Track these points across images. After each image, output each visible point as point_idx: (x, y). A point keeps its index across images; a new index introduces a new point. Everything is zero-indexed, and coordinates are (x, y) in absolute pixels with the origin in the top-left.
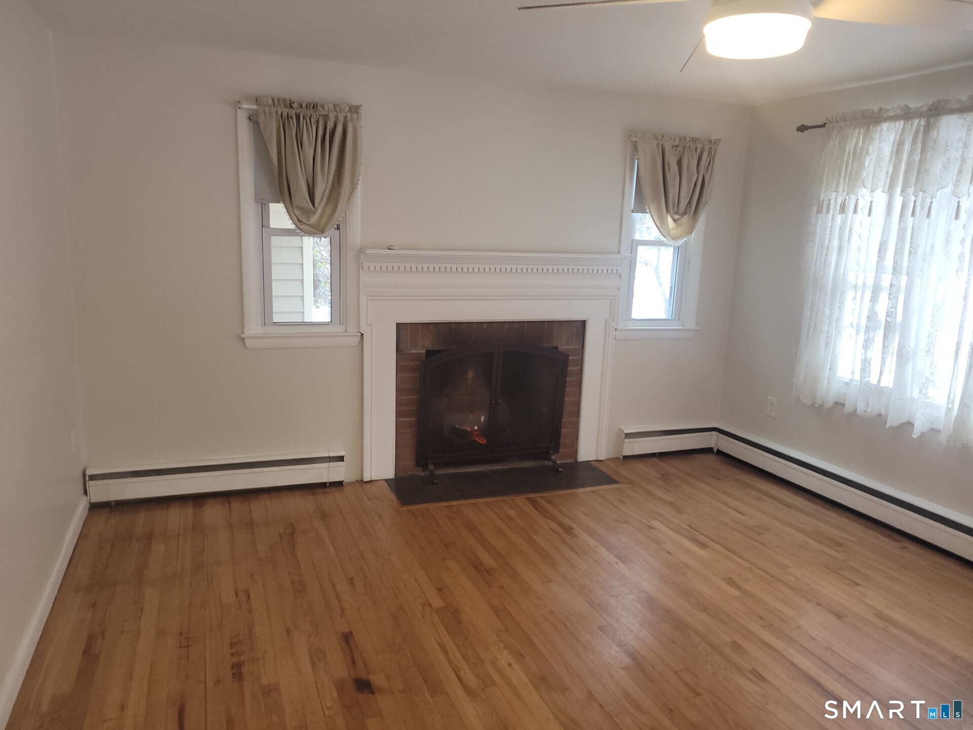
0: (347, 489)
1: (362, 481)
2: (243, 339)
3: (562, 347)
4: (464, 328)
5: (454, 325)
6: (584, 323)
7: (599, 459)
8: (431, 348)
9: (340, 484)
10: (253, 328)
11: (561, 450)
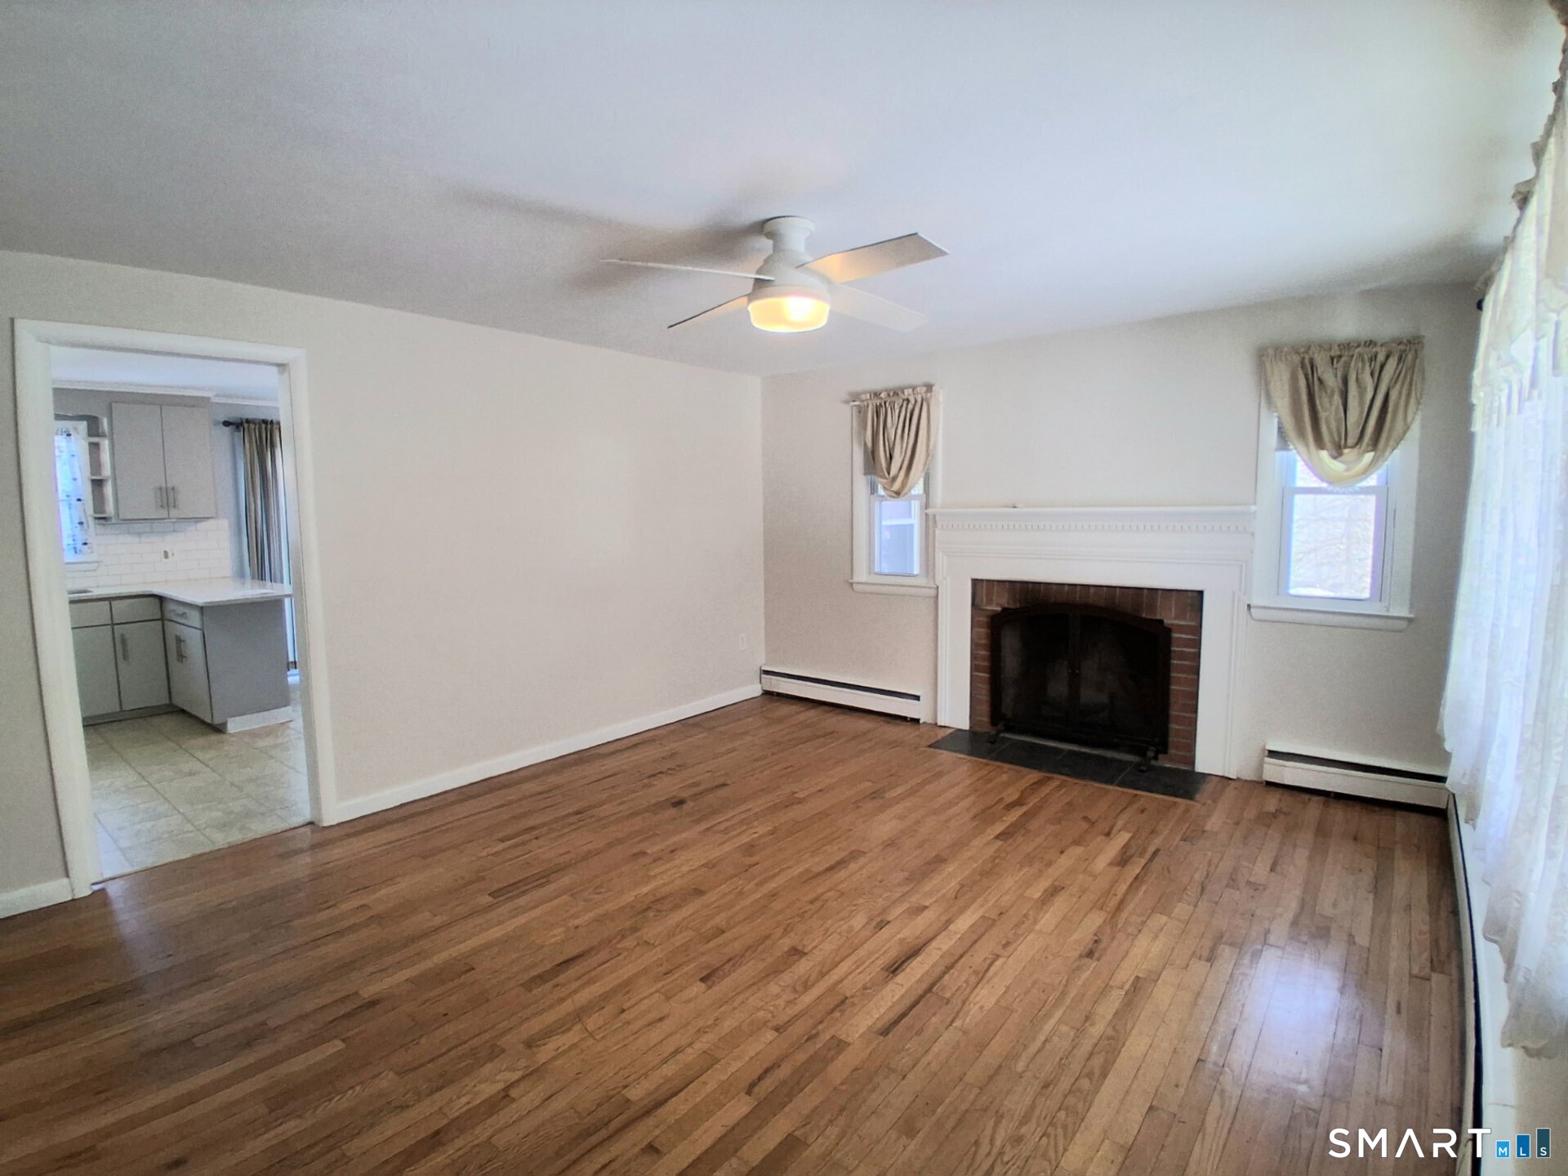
0: (923, 729)
1: (936, 724)
2: (852, 584)
3: (1167, 622)
4: (1042, 588)
5: (1031, 585)
6: (1201, 593)
7: (1227, 775)
8: (1006, 606)
9: (917, 721)
10: (861, 575)
11: (1172, 751)
